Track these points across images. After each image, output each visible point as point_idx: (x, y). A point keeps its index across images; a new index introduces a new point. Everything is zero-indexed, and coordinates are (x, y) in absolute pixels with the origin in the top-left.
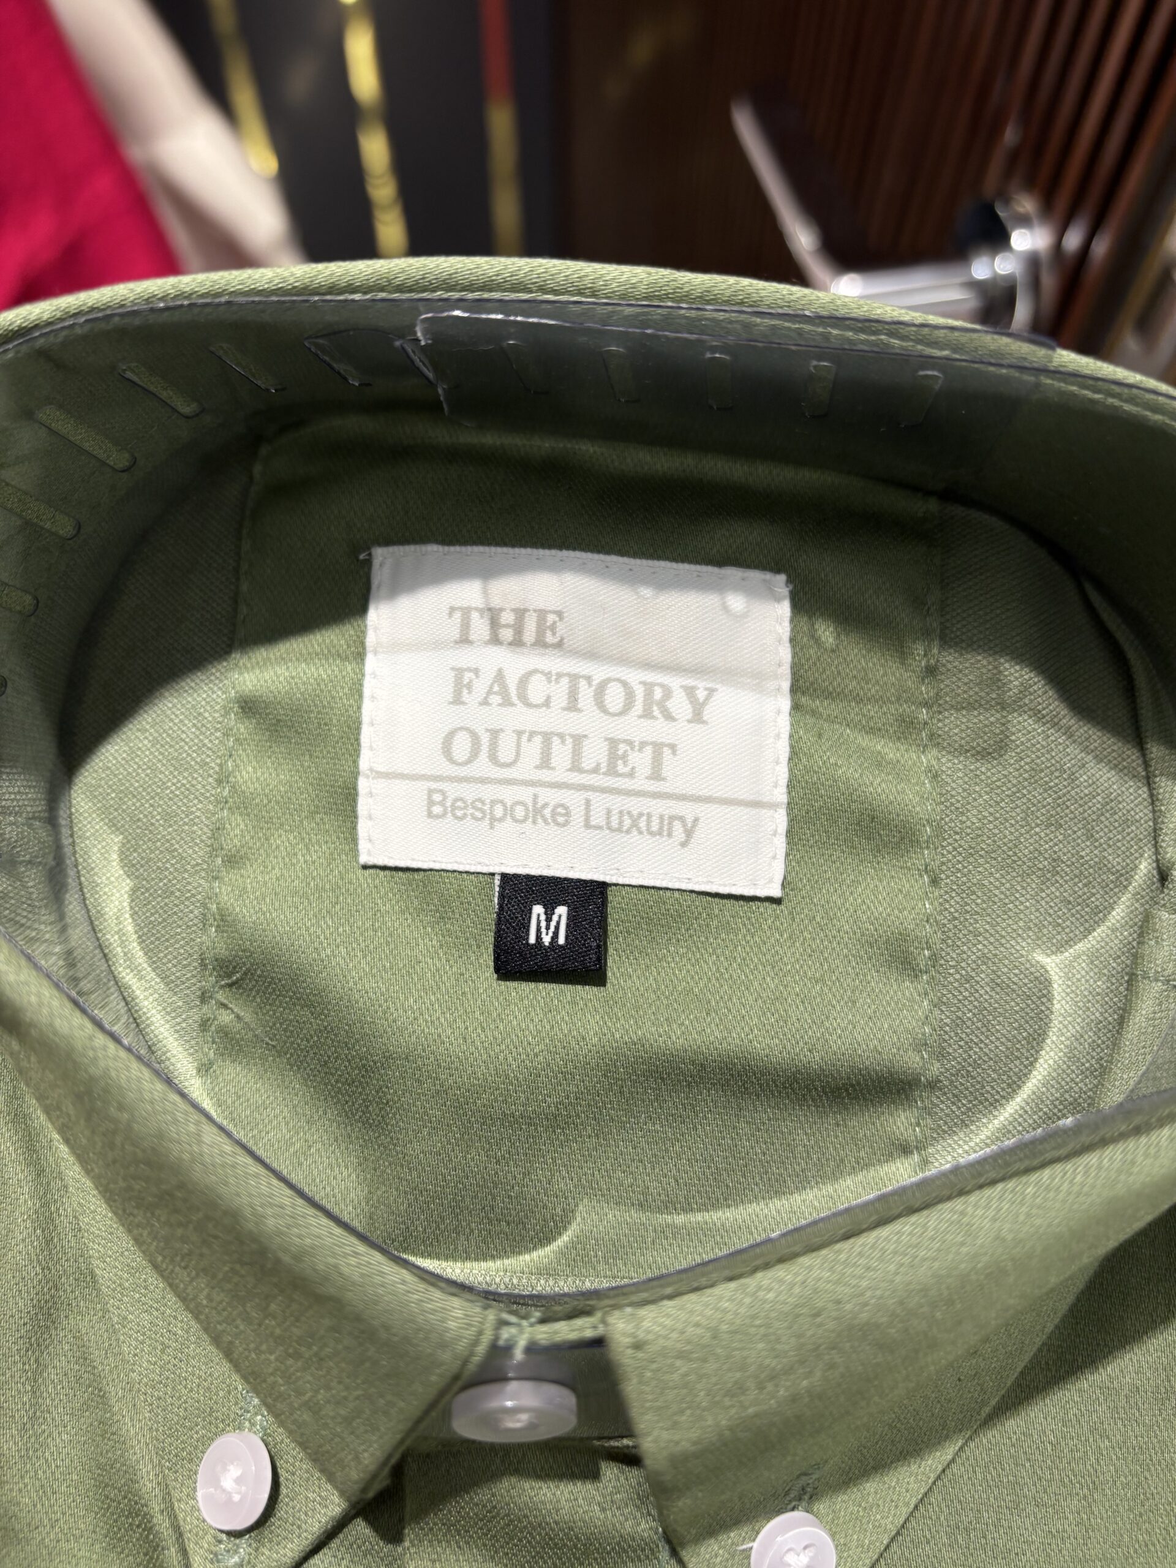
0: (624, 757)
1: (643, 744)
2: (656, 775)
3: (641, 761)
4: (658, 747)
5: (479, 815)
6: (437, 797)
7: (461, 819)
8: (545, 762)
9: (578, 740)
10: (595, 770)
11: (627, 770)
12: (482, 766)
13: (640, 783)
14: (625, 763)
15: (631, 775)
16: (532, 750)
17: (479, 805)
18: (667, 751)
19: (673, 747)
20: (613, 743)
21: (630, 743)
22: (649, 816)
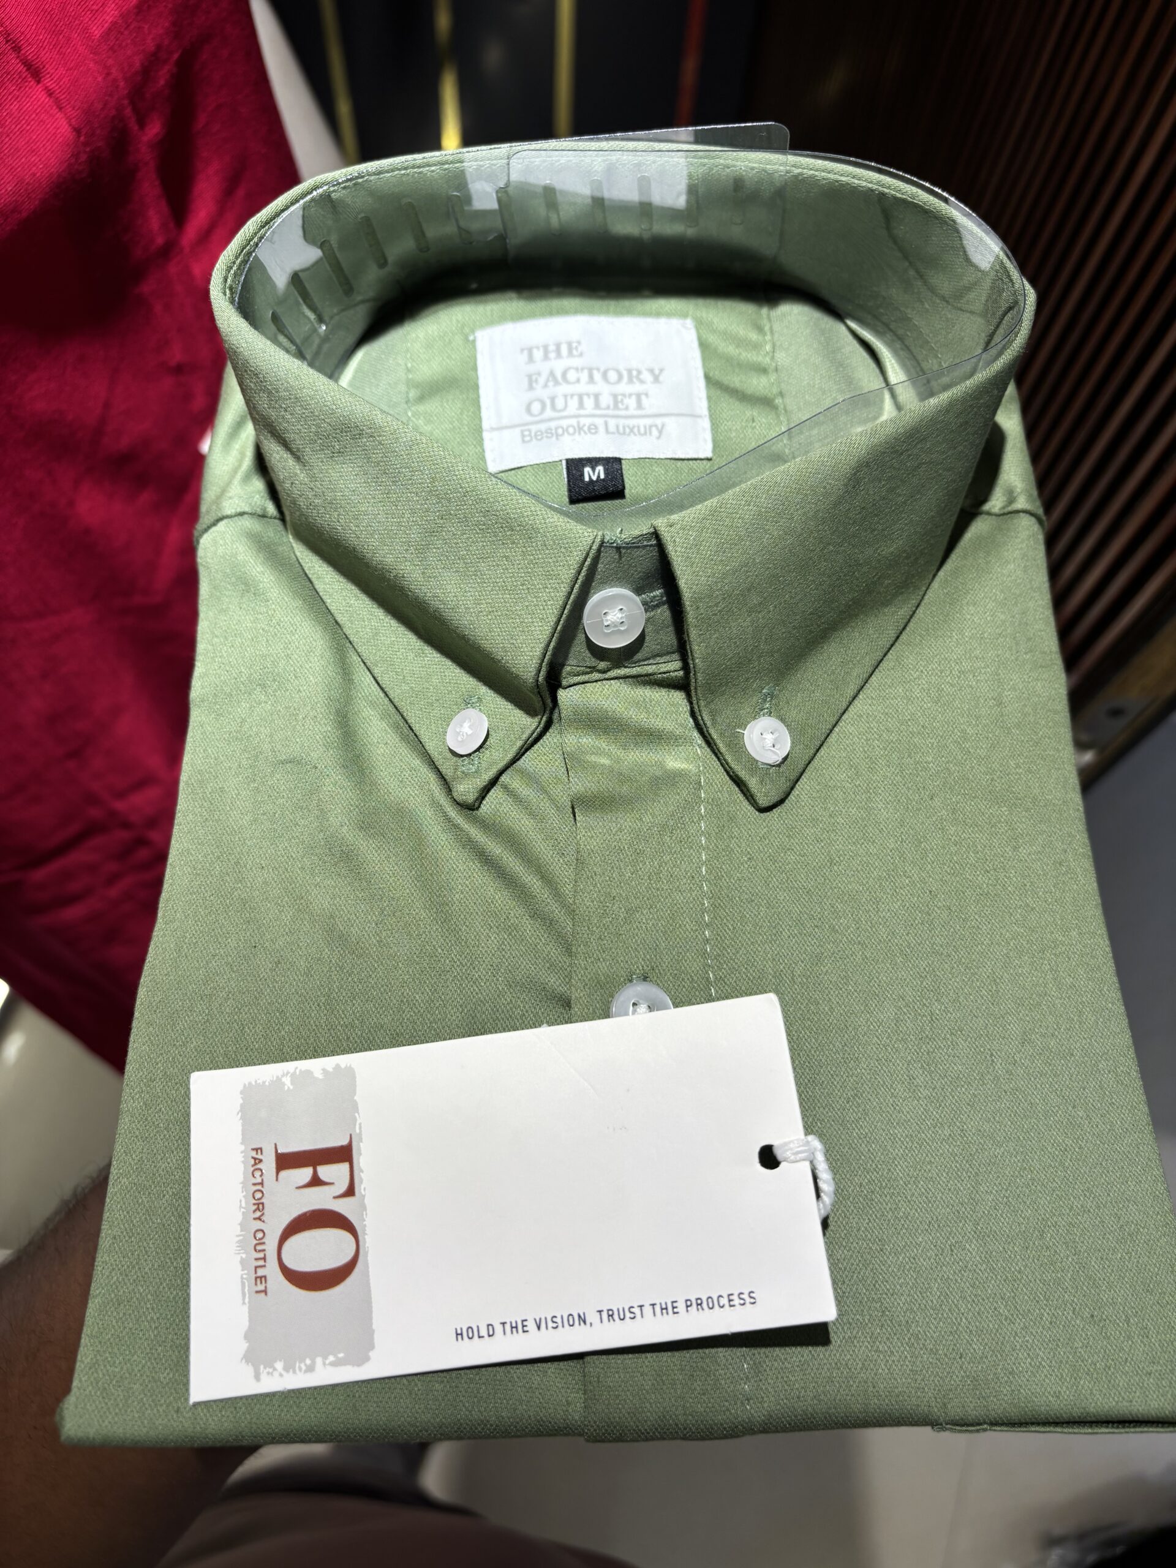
0: (622, 401)
1: (630, 395)
2: (639, 405)
3: (632, 402)
4: (638, 396)
5: (549, 435)
6: (527, 433)
7: (540, 440)
8: (581, 405)
9: (597, 397)
10: (608, 408)
11: (624, 407)
12: (549, 413)
13: (632, 411)
14: (623, 404)
15: (627, 408)
16: (573, 403)
17: (549, 431)
18: (643, 397)
19: (647, 395)
20: (615, 396)
21: (624, 395)
22: (639, 427)
